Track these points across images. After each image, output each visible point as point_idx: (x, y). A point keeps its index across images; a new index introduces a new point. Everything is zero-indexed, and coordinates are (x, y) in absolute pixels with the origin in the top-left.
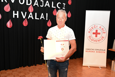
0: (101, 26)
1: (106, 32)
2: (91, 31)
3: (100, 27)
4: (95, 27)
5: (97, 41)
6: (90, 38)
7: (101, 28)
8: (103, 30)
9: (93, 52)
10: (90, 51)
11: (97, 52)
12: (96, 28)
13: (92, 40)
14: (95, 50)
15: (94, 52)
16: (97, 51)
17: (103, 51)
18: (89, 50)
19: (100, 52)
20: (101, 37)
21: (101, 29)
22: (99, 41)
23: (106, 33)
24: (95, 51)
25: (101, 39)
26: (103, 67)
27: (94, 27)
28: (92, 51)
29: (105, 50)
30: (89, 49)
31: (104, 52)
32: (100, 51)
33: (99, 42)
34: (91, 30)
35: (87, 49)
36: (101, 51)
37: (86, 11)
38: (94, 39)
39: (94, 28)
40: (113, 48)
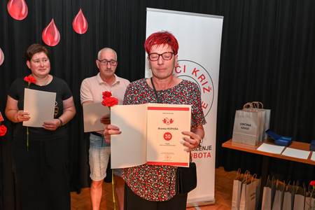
1: (211, 86)
3: (195, 71)
4: (178, 70)
7: (199, 74)
8: (204, 81)
12: (182, 73)
17: (206, 151)
21: (196, 78)
23: (211, 91)
26: (206, 204)
29: (210, 148)
31: (209, 155)
36: (198, 152)
37: (148, 9)
40: (233, 139)
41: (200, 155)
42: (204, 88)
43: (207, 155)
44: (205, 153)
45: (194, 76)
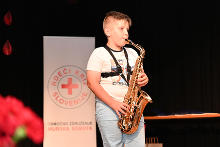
0: (79, 70)
2: (57, 82)
3: (77, 72)
4: (65, 72)
5: (73, 102)
6: (57, 96)
8: (83, 79)
9: (66, 129)
10: (57, 129)
11: (73, 129)
12: (68, 74)
13: (62, 101)
14: (69, 124)
15: (68, 129)
16: (75, 126)
17: (88, 125)
18: (56, 126)
19: (80, 129)
20: (81, 94)
22: (78, 103)
24: (70, 127)
25: (81, 98)
27: (62, 73)
28: (64, 129)
29: (91, 123)
30: (55, 124)
31: (91, 128)
32: (80, 126)
33: (77, 105)
34: (56, 78)
35: (52, 124)
36: (82, 126)
38: (65, 99)
39: (64, 75)
41: (84, 128)
42: (84, 83)
43: (89, 128)
44: (87, 127)
45: (76, 75)
